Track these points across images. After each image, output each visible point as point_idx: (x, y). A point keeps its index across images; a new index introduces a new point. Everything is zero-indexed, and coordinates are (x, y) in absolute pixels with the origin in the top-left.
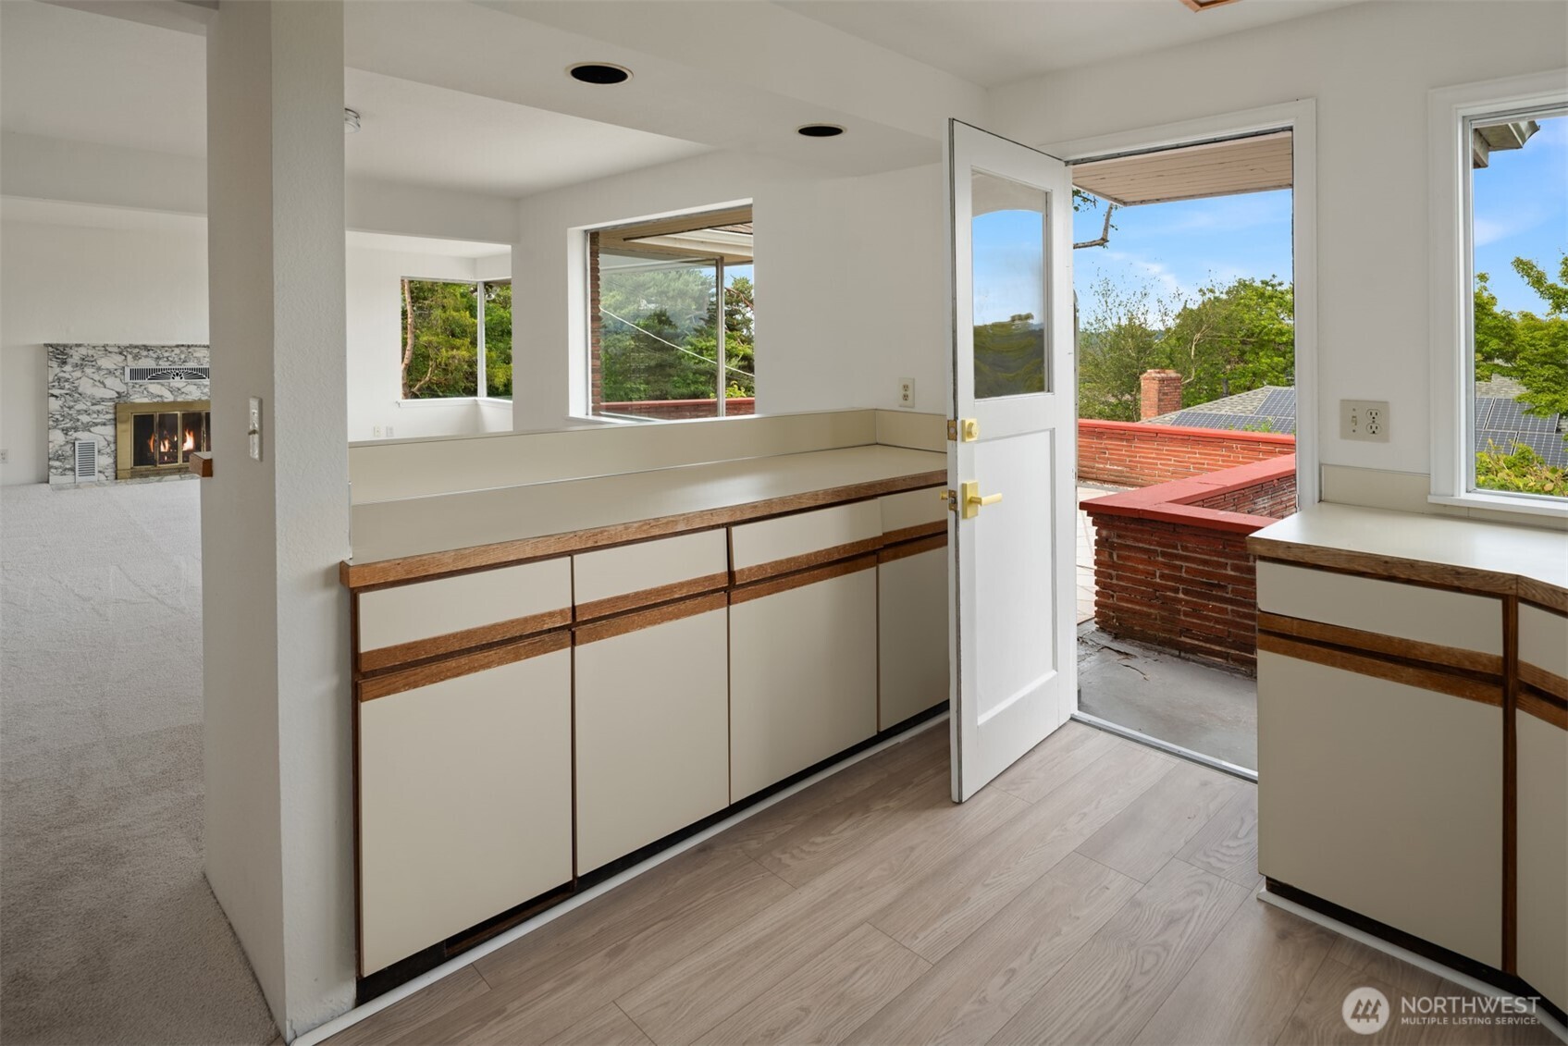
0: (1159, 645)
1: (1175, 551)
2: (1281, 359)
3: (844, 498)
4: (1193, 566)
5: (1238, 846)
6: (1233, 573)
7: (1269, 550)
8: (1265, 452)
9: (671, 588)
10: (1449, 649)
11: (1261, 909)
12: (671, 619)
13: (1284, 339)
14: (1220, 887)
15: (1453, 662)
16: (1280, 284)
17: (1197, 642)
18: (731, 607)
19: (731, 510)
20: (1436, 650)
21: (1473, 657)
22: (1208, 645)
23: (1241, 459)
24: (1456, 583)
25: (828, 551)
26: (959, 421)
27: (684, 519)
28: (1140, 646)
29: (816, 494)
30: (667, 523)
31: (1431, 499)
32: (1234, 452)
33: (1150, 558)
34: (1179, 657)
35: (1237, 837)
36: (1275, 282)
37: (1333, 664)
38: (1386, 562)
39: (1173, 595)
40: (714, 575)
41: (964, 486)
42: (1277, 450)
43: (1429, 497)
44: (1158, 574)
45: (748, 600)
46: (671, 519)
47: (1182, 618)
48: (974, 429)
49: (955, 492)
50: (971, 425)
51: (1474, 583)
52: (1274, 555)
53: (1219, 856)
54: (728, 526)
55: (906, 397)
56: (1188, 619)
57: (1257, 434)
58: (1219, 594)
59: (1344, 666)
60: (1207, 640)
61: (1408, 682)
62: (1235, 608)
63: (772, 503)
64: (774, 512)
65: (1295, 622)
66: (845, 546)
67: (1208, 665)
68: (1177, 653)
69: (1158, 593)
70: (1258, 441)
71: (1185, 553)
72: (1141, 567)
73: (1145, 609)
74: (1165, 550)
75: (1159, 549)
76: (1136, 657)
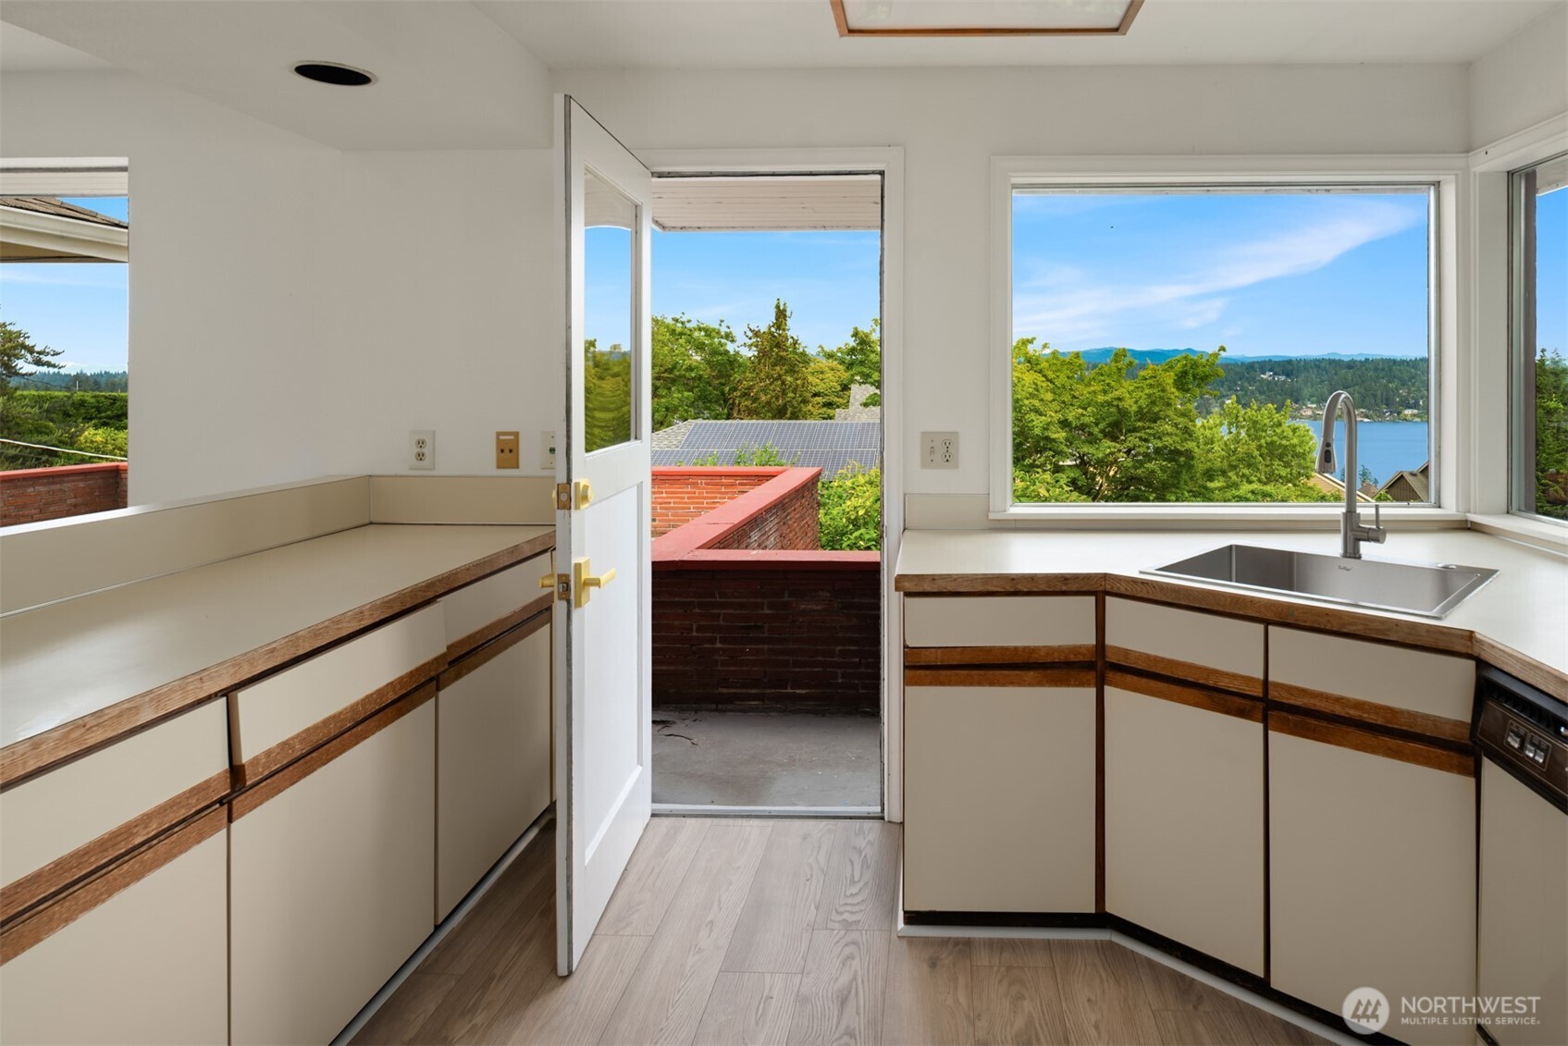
0: (695, 703)
1: (714, 600)
2: (691, 393)
3: (397, 610)
4: (730, 611)
5: (860, 890)
6: (769, 612)
7: (916, 585)
8: (727, 486)
9: (128, 830)
10: (1060, 647)
11: (904, 944)
12: (127, 885)
13: (693, 375)
14: (865, 940)
15: (1062, 658)
16: (689, 321)
17: (734, 691)
18: (233, 825)
19: (234, 665)
20: (1050, 650)
21: (1075, 650)
22: (744, 691)
23: (705, 495)
24: (1064, 588)
25: (380, 692)
26: (573, 484)
27: (151, 700)
28: (675, 710)
29: (360, 613)
30: (119, 716)
31: (992, 516)
32: (698, 488)
33: (686, 611)
34: (717, 710)
35: (855, 882)
36: (684, 319)
37: (971, 684)
38: (1013, 579)
39: (709, 646)
40: (207, 782)
41: (578, 567)
42: (738, 482)
43: (990, 514)
44: (694, 627)
45: (261, 803)
46: (126, 706)
47: (720, 668)
48: (590, 493)
49: (567, 576)
50: (586, 487)
51: (1076, 585)
52: (921, 590)
53: (849, 908)
54: (229, 693)
55: (420, 456)
56: (725, 668)
57: (719, 469)
58: (756, 635)
59: (980, 684)
60: (742, 687)
61: (1030, 685)
62: (771, 646)
63: (298, 638)
64: (302, 652)
65: (939, 651)
66: (401, 678)
67: (744, 711)
68: (714, 706)
69: (694, 648)
70: (721, 475)
71: (723, 600)
72: (677, 623)
73: (681, 668)
74: (702, 600)
75: (696, 600)
76: (674, 723)
